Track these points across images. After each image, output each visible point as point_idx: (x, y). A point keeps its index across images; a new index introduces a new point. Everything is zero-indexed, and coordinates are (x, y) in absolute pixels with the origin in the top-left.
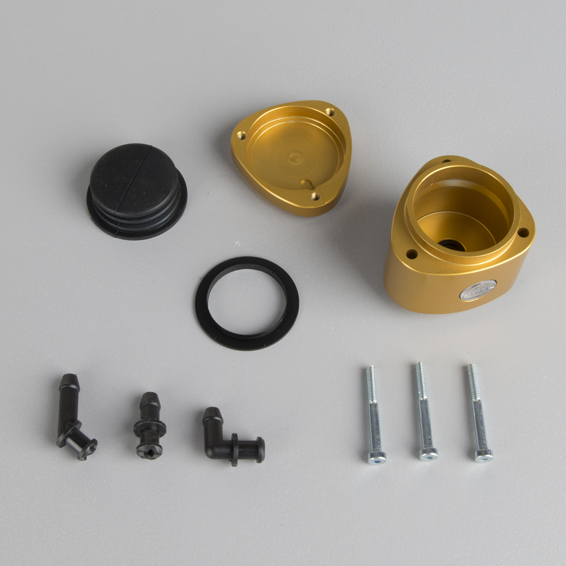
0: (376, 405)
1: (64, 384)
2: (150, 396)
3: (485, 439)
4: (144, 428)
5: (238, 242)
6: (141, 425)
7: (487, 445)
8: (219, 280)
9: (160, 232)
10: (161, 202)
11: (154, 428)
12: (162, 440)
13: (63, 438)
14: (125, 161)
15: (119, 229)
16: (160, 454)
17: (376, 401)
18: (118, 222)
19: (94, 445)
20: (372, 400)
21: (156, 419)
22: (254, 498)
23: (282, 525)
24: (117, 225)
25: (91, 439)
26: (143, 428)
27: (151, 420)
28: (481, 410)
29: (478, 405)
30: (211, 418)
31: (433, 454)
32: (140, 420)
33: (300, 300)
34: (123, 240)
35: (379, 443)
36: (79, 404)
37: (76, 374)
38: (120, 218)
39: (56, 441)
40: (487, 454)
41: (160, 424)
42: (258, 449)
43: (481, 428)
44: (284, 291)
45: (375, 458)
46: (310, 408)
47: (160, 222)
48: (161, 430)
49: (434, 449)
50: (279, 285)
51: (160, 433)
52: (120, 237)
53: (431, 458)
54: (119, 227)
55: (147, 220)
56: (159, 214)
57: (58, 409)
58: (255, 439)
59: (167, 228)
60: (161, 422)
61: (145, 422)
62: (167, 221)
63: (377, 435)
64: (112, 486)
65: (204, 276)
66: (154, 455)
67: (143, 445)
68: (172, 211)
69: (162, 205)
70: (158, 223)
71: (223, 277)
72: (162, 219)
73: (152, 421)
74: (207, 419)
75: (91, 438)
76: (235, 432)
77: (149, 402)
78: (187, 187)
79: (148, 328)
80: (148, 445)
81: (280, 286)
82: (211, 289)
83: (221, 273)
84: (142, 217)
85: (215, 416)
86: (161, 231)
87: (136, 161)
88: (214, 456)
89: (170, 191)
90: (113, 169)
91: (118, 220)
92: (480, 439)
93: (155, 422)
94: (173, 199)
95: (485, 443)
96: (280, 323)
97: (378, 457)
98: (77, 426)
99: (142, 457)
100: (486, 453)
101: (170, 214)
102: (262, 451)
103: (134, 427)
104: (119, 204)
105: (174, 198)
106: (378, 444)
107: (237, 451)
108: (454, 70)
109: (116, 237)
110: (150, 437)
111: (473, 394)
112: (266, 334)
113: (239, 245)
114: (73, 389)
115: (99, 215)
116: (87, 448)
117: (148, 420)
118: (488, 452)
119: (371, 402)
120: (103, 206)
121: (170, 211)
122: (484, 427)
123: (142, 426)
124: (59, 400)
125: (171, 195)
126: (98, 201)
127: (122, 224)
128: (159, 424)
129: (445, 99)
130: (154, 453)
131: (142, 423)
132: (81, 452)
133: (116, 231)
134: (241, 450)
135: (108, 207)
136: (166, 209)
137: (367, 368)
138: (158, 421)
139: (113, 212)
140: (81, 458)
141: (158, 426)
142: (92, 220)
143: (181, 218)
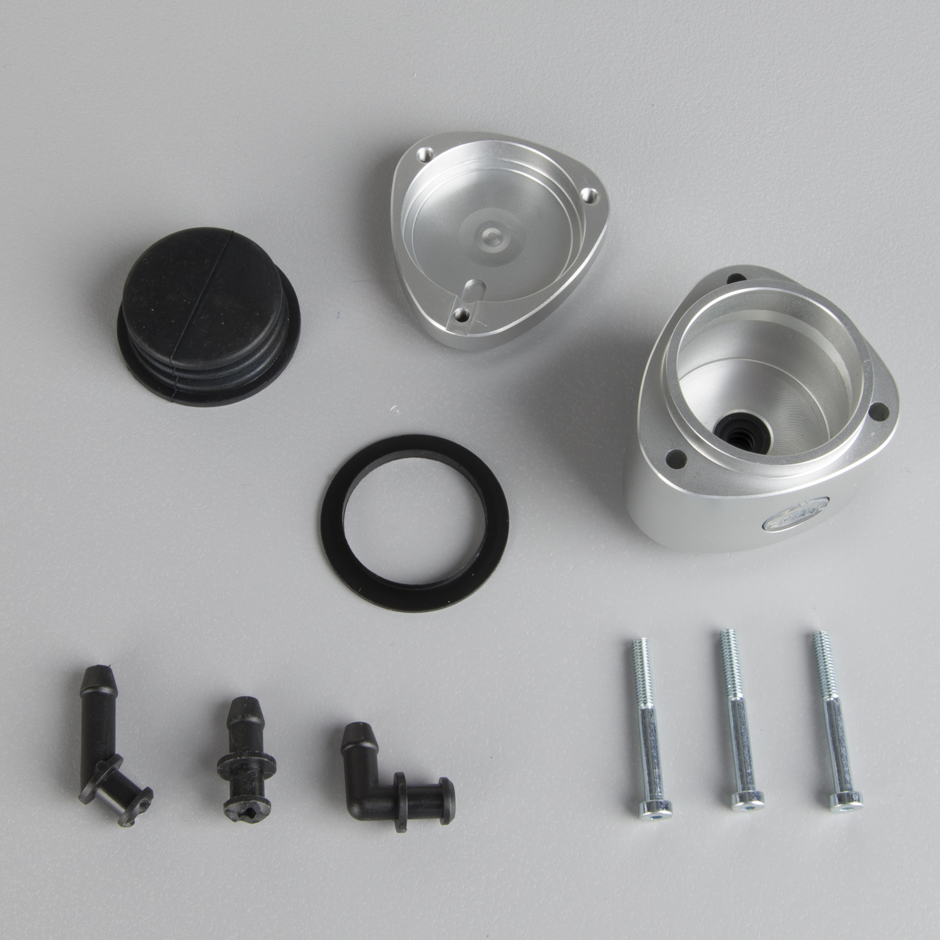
0: (652, 712)
1: (88, 686)
2: (245, 705)
3: (849, 771)
4: (236, 767)
5: (396, 406)
6: (231, 761)
7: (852, 783)
8: (363, 479)
9: (253, 391)
10: (253, 340)
11: (255, 766)
12: (269, 784)
13: (91, 790)
14: (185, 262)
15: (177, 388)
16: (266, 814)
17: (652, 705)
18: (176, 377)
19: (147, 800)
20: (645, 704)
21: (257, 752)
22: (437, 887)
23: (488, 936)
24: (175, 381)
25: (143, 788)
26: (234, 767)
27: (248, 753)
28: (841, 718)
29: (833, 708)
30: (357, 743)
31: (756, 803)
32: (228, 753)
33: (509, 514)
34: (187, 407)
35: (659, 784)
36: (117, 718)
37: (110, 666)
38: (178, 370)
39: (79, 795)
40: (853, 800)
41: (266, 760)
42: (442, 800)
43: (841, 751)
44: (481, 498)
45: (653, 813)
46: (533, 718)
47: (253, 373)
48: (268, 767)
49: (758, 793)
50: (472, 487)
51: (265, 773)
52: (180, 401)
53: (752, 808)
54: (178, 385)
55: (228, 371)
56: (251, 361)
57: (80, 728)
58: (436, 781)
59: (266, 382)
60: (267, 756)
61: (238, 758)
62: (266, 371)
63: (656, 769)
64: (181, 871)
65: (336, 473)
66: (256, 815)
67: (236, 802)
68: (274, 352)
69: (256, 345)
70: (249, 376)
71: (370, 474)
72: (255, 368)
73: (251, 756)
74: (350, 746)
75: (142, 786)
76: (399, 771)
77: (243, 717)
78: (299, 303)
79: (237, 572)
80: (246, 800)
81: (474, 489)
82: (349, 498)
83: (367, 468)
84: (219, 368)
85: (363, 741)
86: (255, 390)
87: (206, 261)
88: (364, 815)
89: (269, 319)
90: (164, 277)
91: (176, 373)
92: (839, 771)
93: (256, 756)
94: (276, 332)
95: (848, 779)
96: (475, 559)
97: (659, 810)
98: (116, 766)
99: (235, 820)
100: (851, 799)
101: (270, 358)
102: (450, 805)
103: (218, 765)
104: (177, 345)
105: (277, 329)
106: (657, 786)
107: (404, 805)
108: (779, 72)
109: (172, 401)
110: (248, 785)
111: (824, 687)
112: (451, 580)
113: (398, 411)
114: (105, 695)
115: (142, 361)
116: (134, 807)
117: (244, 753)
118: (854, 797)
119: (642, 706)
120: (147, 349)
121: (271, 353)
122: (845, 749)
123: (232, 764)
124: (81, 712)
125: (271, 327)
126: (138, 339)
127: (182, 380)
128: (264, 760)
129: (765, 126)
130: (255, 813)
131: (232, 760)
132: (124, 813)
133: (173, 390)
134: (412, 803)
135: (158, 350)
136: (262, 351)
137: (634, 642)
138: (261, 754)
139: (166, 359)
140: (124, 824)
141: (261, 763)
142: (129, 370)
143: (290, 363)
